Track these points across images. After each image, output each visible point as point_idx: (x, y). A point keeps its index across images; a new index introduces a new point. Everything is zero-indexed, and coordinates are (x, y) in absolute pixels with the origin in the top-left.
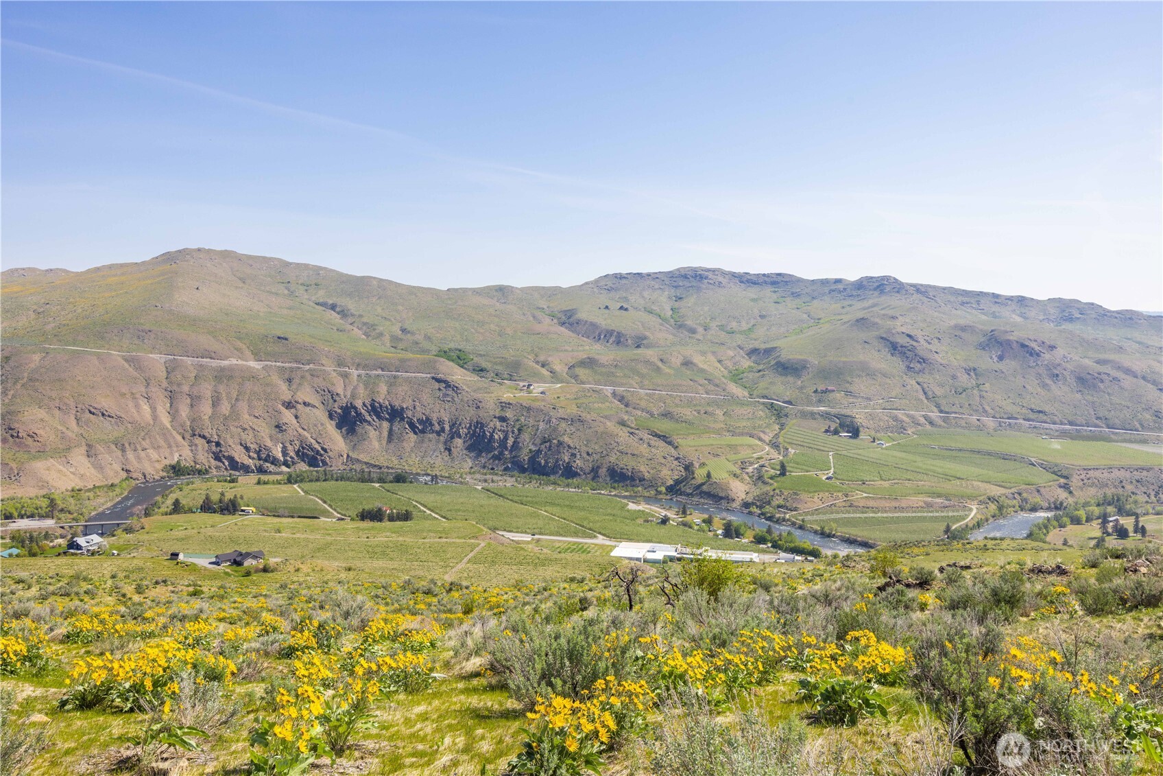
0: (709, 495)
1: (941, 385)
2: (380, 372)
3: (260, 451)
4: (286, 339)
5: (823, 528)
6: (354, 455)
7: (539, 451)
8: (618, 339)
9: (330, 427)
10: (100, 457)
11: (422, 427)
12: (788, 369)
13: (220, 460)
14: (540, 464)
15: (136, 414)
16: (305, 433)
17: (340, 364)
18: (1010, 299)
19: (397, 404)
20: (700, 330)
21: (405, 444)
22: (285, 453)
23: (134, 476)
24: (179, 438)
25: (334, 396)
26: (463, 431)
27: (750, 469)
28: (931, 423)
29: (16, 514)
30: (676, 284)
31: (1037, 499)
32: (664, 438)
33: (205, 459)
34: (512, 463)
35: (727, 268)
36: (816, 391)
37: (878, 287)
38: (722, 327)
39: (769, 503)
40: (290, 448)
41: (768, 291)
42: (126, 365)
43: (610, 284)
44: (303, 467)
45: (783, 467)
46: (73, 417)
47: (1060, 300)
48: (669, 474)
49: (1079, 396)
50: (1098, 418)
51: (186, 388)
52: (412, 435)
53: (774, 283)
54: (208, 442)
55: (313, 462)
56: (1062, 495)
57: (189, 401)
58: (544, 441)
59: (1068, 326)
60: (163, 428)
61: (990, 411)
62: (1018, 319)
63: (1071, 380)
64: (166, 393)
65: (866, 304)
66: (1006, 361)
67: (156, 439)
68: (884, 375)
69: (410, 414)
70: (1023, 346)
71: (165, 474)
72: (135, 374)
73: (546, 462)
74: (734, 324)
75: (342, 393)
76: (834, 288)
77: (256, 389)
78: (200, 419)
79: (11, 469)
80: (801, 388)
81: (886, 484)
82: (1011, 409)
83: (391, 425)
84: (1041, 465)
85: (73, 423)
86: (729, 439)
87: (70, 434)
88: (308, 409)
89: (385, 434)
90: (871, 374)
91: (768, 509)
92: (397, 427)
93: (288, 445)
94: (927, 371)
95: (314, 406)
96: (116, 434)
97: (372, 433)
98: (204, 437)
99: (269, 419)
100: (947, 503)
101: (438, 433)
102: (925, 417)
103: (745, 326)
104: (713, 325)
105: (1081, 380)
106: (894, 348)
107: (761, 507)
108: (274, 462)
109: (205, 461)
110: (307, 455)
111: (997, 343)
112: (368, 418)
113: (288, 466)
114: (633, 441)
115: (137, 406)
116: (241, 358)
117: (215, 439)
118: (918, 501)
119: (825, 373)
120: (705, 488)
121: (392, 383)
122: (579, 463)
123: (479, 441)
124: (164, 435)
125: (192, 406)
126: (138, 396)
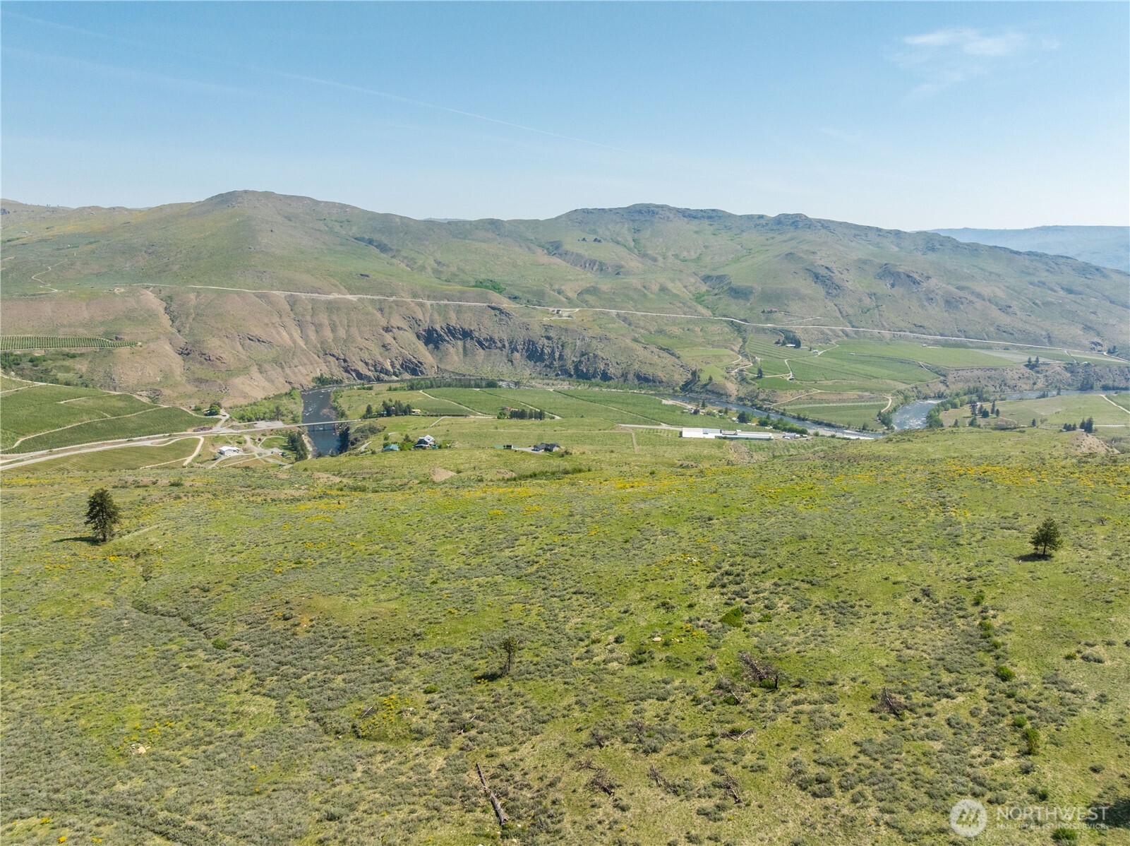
0: (712, 392)
1: (852, 306)
2: (446, 302)
3: (376, 365)
4: (367, 276)
5: (799, 415)
6: (442, 366)
7: (580, 362)
8: (602, 268)
9: (420, 345)
10: (269, 373)
11: (487, 344)
12: (739, 293)
13: (349, 373)
14: (583, 371)
15: (280, 340)
16: (404, 351)
17: (415, 296)
18: (889, 232)
19: (466, 327)
20: (660, 258)
21: (477, 357)
22: (393, 366)
23: (296, 387)
24: (316, 357)
25: (417, 322)
26: (519, 347)
27: (733, 373)
28: (847, 335)
29: (254, 417)
30: (632, 218)
31: (928, 392)
32: (667, 350)
33: (338, 373)
34: (561, 370)
35: (672, 205)
36: (763, 312)
37: (793, 223)
38: (676, 256)
39: (757, 397)
40: (396, 362)
41: (707, 222)
42: (260, 301)
44: (407, 376)
45: (760, 372)
46: (238, 344)
47: (925, 233)
48: (680, 378)
49: (946, 314)
50: (959, 331)
51: (309, 318)
52: (481, 350)
53: (710, 217)
54: (338, 359)
55: (414, 372)
56: (942, 388)
57: (313, 328)
59: (931, 256)
60: (303, 350)
61: (887, 326)
62: (896, 249)
63: (942, 303)
64: (295, 322)
66: (897, 288)
67: (301, 358)
68: (812, 299)
69: (477, 334)
70: (908, 276)
71: (315, 384)
72: (268, 307)
73: (588, 370)
74: (685, 253)
75: (422, 319)
76: (757, 222)
77: (360, 317)
78: (327, 341)
80: (751, 309)
81: (830, 383)
82: (903, 324)
83: (464, 343)
84: (927, 367)
85: (240, 348)
86: (711, 351)
87: (242, 356)
88: (402, 332)
89: (461, 350)
90: (801, 298)
91: (757, 402)
92: (469, 343)
93: (394, 360)
94: (841, 295)
95: (405, 330)
96: (272, 355)
97: (452, 350)
98: (333, 356)
99: (376, 341)
100: (872, 395)
101: (501, 349)
102: (842, 331)
103: (694, 256)
104: (670, 254)
105: (947, 302)
106: (817, 277)
107: (752, 401)
108: (387, 373)
110: (409, 367)
111: (887, 272)
112: (447, 338)
113: (397, 376)
114: (647, 353)
115: (278, 333)
116: (339, 293)
117: (342, 357)
118: (853, 394)
119: (767, 297)
120: (709, 387)
121: (459, 311)
122: (611, 371)
123: (534, 354)
124: (305, 354)
125: (317, 332)
126: (277, 325)
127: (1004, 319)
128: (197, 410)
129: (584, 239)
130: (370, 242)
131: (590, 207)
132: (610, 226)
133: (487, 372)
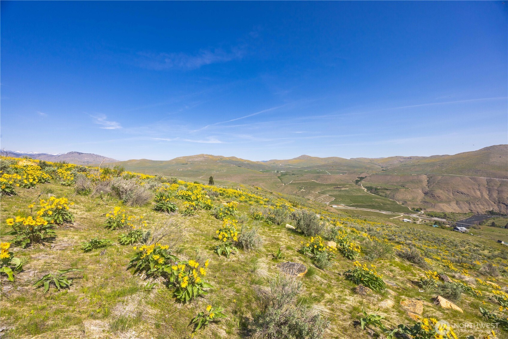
10: (461, 205)
15: (474, 194)
23: (474, 212)
24: (493, 203)
29: (434, 216)
42: (470, 180)
46: (451, 193)
51: (496, 188)
54: (506, 206)
60: (486, 199)
64: (487, 189)
67: (483, 202)
71: (486, 213)
72: (474, 183)
78: (503, 198)
79: (432, 204)
85: (452, 195)
87: (450, 198)
96: (467, 199)
98: (504, 204)
115: (475, 192)
125: (498, 193)
126: (475, 189)
128: (413, 209)
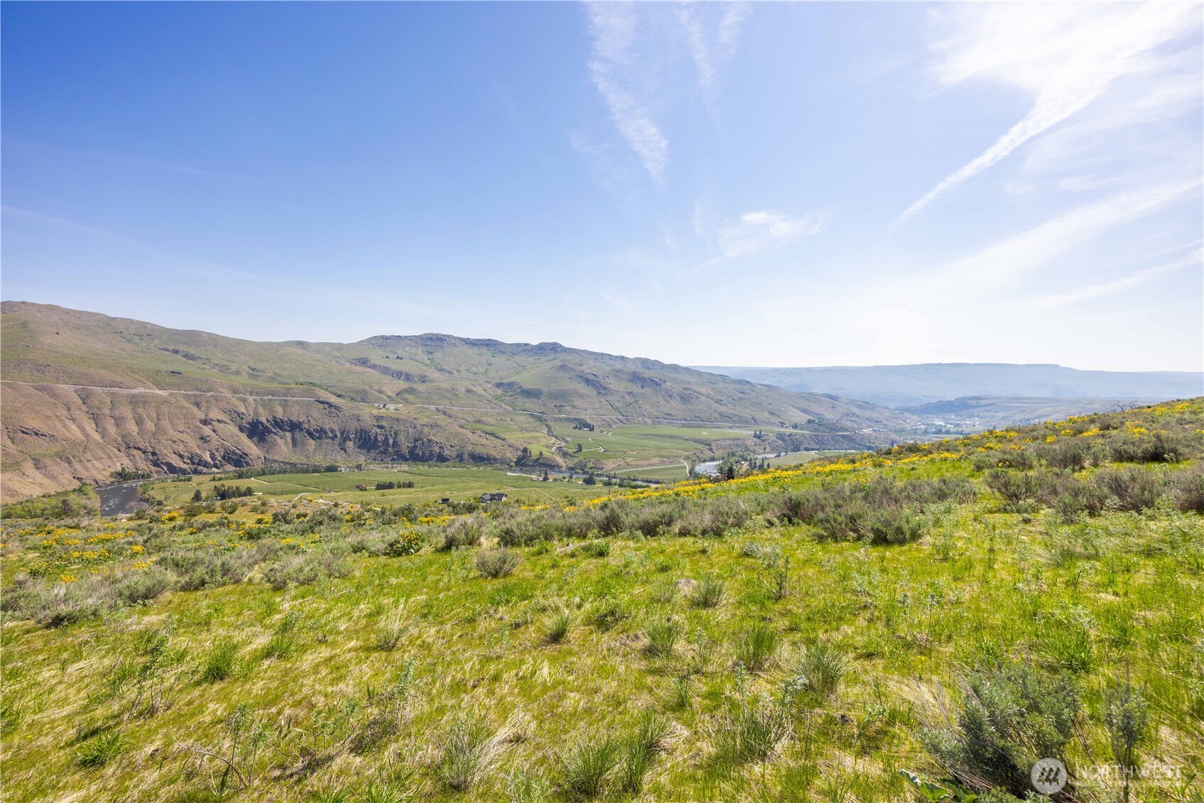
0: (545, 465)
1: (618, 401)
2: (271, 397)
3: (192, 457)
4: (180, 373)
6: (270, 457)
7: (415, 447)
8: (408, 377)
9: (243, 437)
10: (50, 468)
11: (319, 434)
12: (529, 394)
13: (159, 466)
14: (418, 454)
15: (67, 433)
16: (225, 443)
17: (235, 391)
18: (617, 357)
19: (294, 419)
20: (455, 372)
21: (308, 447)
22: (213, 458)
23: (89, 483)
24: (116, 451)
25: (240, 415)
26: (352, 436)
27: (554, 450)
28: (622, 422)
30: (425, 343)
32: (492, 434)
33: (144, 466)
34: (397, 455)
35: (456, 335)
36: (555, 406)
37: (552, 349)
38: (467, 371)
39: (585, 466)
40: (217, 454)
41: (484, 349)
42: (39, 393)
43: (380, 342)
44: (230, 468)
45: (580, 447)
47: (641, 358)
48: (512, 456)
49: (684, 406)
50: (695, 417)
51: (107, 411)
52: (311, 441)
53: (486, 345)
54: (144, 453)
55: (238, 463)
57: (113, 421)
58: (416, 440)
60: (99, 443)
61: (646, 415)
63: (678, 397)
64: (89, 416)
65: (547, 358)
66: (646, 388)
67: (95, 453)
68: (588, 396)
69: (306, 426)
70: (652, 380)
71: (114, 479)
72: (52, 400)
73: (423, 453)
74: (474, 369)
75: (245, 413)
76: (524, 348)
77: (172, 410)
78: (130, 435)
80: (545, 405)
81: (635, 453)
82: (657, 414)
83: (293, 434)
84: (693, 441)
86: (527, 435)
88: (222, 425)
89: (290, 441)
90: (581, 396)
91: (586, 470)
92: (298, 435)
93: (214, 452)
94: (609, 394)
95: (226, 423)
96: (55, 449)
97: (280, 441)
98: (139, 449)
99: (192, 434)
101: (333, 439)
102: (618, 419)
103: (482, 371)
104: (462, 369)
105: (682, 398)
106: (588, 381)
107: (583, 470)
108: (206, 465)
109: (145, 468)
110: (232, 459)
111: (635, 378)
112: (274, 430)
113: (218, 468)
114: (476, 437)
115: (65, 426)
116: (145, 388)
117: (150, 449)
118: (657, 460)
119: (555, 396)
120: (541, 461)
121: (285, 405)
122: (447, 452)
123: (366, 442)
124: (102, 448)
125: (117, 425)
126: (64, 418)
127: (723, 409)
129: (387, 357)
130: (176, 352)
131: (388, 334)
132: (407, 349)
133: (320, 460)
